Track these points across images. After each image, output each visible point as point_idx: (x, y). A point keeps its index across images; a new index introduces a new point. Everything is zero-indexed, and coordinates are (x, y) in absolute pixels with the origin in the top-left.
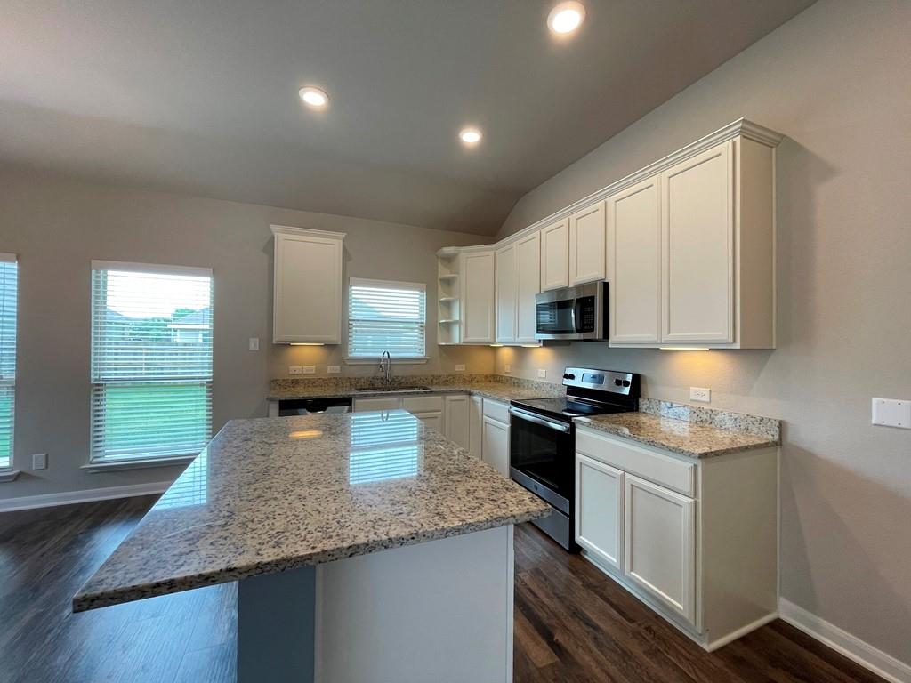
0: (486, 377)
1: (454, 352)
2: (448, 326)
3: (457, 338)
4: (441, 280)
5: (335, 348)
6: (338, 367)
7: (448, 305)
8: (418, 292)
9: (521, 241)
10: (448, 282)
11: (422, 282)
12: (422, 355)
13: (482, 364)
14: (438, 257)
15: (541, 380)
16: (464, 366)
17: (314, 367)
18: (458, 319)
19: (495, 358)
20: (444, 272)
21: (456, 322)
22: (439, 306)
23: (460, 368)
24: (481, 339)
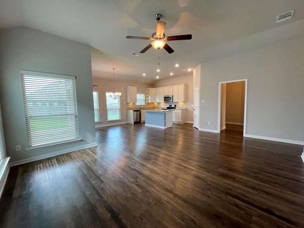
0: (153, 107)
1: (148, 104)
2: (148, 100)
3: (150, 101)
7: (148, 97)
8: (143, 95)
11: (144, 93)
12: (145, 104)
13: (152, 105)
14: (146, 89)
18: (150, 99)
20: (147, 92)
22: (146, 97)
23: (149, 106)
24: (152, 102)
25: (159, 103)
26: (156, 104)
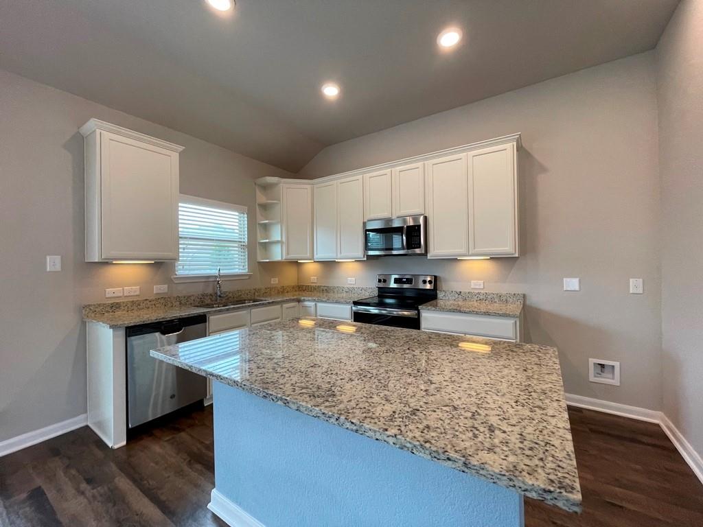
0: (293, 288)
1: (271, 267)
2: (266, 246)
3: (277, 254)
4: (259, 205)
5: (162, 266)
6: (166, 286)
7: (266, 227)
8: (237, 214)
9: (343, 180)
10: (265, 207)
11: (244, 205)
12: (245, 271)
13: (289, 278)
14: (255, 184)
15: (352, 286)
16: (277, 279)
17: (138, 287)
18: (280, 239)
19: (299, 272)
20: (261, 198)
21: (277, 242)
22: (257, 228)
23: (274, 281)
24: (293, 256)
25: (329, 265)
26: (311, 269)
